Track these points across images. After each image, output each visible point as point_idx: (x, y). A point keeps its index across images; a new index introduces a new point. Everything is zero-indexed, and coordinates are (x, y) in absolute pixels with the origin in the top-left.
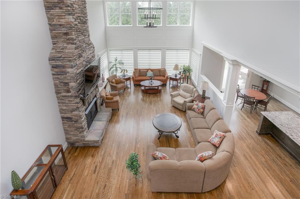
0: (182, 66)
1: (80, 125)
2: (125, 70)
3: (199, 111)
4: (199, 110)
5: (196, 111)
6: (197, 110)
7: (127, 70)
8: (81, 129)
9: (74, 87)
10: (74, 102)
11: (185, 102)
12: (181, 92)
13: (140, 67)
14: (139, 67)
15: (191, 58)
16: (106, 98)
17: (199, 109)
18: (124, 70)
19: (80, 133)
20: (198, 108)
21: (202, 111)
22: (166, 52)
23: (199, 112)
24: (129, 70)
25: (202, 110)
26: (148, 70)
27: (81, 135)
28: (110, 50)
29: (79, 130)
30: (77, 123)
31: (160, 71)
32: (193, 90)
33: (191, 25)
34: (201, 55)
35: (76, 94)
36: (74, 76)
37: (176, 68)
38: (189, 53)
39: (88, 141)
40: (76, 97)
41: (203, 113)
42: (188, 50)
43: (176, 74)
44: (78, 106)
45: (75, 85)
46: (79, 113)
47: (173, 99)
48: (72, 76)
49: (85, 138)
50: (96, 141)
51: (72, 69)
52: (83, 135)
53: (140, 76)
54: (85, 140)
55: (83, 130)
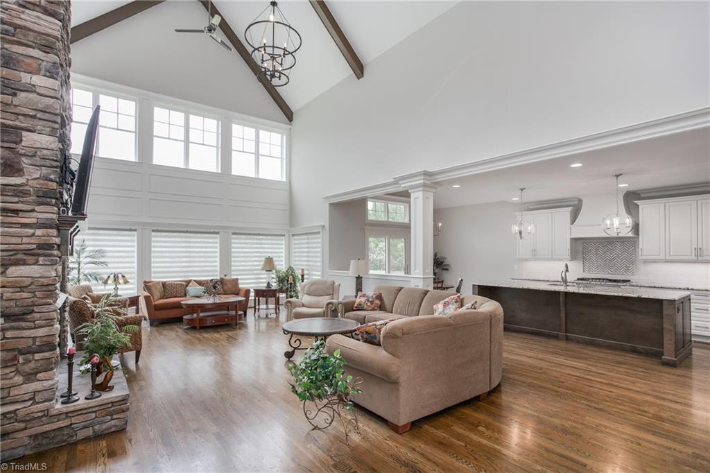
1: (41, 332)
3: (372, 304)
5: (365, 307)
6: (369, 304)
9: (46, 152)
10: (33, 221)
11: (330, 305)
12: (305, 299)
14: (154, 278)
15: (289, 259)
17: (371, 302)
18: (116, 277)
19: (31, 376)
20: (368, 301)
21: (379, 303)
23: (373, 306)
26: (188, 282)
27: (33, 387)
29: (28, 361)
30: (23, 324)
31: (222, 283)
32: (333, 285)
33: (284, 180)
34: (323, 226)
35: (50, 183)
36: (57, 109)
37: (269, 264)
38: (283, 242)
39: (67, 413)
40: (49, 200)
41: (382, 308)
42: (281, 235)
43: (269, 283)
44: (48, 240)
45: (50, 147)
46: (47, 274)
47: (294, 310)
48: (47, 106)
49: (52, 402)
50: (112, 403)
51: (51, 79)
52: (45, 385)
53: (166, 298)
54: (53, 412)
55: (53, 359)
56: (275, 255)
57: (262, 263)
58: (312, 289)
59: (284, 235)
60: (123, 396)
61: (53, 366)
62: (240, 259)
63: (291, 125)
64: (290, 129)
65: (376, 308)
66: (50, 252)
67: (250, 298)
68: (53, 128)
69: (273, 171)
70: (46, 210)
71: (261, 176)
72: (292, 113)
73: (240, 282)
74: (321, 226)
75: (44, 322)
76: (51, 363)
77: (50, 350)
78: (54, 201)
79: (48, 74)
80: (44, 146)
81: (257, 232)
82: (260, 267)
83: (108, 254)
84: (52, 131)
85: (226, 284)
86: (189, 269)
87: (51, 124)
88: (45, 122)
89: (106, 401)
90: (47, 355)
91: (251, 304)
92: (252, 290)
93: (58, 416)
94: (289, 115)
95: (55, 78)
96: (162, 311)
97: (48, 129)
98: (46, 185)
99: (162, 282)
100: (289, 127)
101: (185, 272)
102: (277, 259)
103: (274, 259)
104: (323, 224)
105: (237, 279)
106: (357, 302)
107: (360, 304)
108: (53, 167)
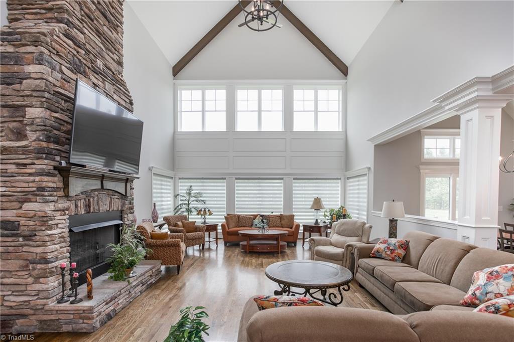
0: (328, 210)
1: (39, 250)
2: (207, 210)
3: (392, 253)
4: (392, 251)
5: (384, 255)
6: (389, 253)
7: (211, 210)
8: (39, 266)
9: (38, 120)
10: (33, 171)
11: (351, 248)
12: (334, 237)
13: (239, 212)
14: (237, 212)
16: (151, 236)
18: (205, 210)
19: (37, 279)
20: (388, 248)
21: (403, 254)
22: (294, 185)
24: (214, 210)
25: (402, 252)
26: (256, 216)
27: (38, 287)
28: (179, 179)
29: (34, 269)
30: (31, 243)
31: (280, 218)
32: (363, 227)
33: (341, 130)
34: (369, 169)
35: (41, 143)
36: (42, 87)
37: (317, 205)
38: (339, 185)
39: (57, 310)
40: (41, 155)
41: (405, 259)
42: (337, 179)
43: (317, 220)
44: (41, 184)
45: (40, 116)
46: (42, 209)
47: (316, 248)
48: (37, 86)
49: (48, 300)
50: (84, 310)
51: (39, 65)
52: (43, 287)
53: (239, 227)
54: (46, 308)
55: (48, 270)
56: (323, 196)
57: (312, 203)
58: (342, 229)
59: (340, 179)
60: (89, 306)
61: (49, 275)
62: (301, 199)
63: (347, 79)
64: (346, 82)
65: (397, 258)
66: (42, 193)
67: (300, 231)
68: (42, 102)
69: (331, 123)
70: (41, 163)
71: (320, 129)
72: (347, 68)
73: (295, 217)
74: (367, 168)
75: (41, 243)
76: (46, 272)
77: (45, 264)
78: (44, 155)
79: (37, 62)
80: (37, 116)
81: (315, 177)
82: (310, 206)
83: (204, 195)
84: (41, 104)
85: (284, 219)
86: (262, 206)
87: (40, 99)
88: (37, 98)
89: (80, 308)
90: (43, 266)
91: (300, 236)
92: (301, 225)
93: (51, 311)
94: (343, 70)
95: (42, 64)
96: (232, 236)
97: (39, 103)
98: (40, 144)
99: (238, 215)
100: (344, 81)
101: (258, 208)
102: (325, 199)
103: (322, 199)
104: (369, 166)
105: (294, 216)
106: (375, 249)
107: (378, 252)
108: (42, 131)
